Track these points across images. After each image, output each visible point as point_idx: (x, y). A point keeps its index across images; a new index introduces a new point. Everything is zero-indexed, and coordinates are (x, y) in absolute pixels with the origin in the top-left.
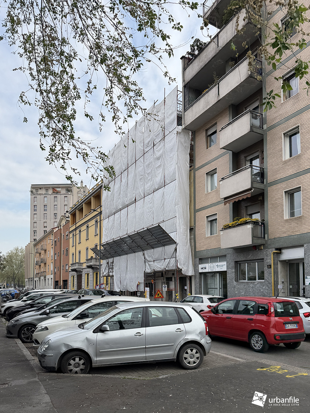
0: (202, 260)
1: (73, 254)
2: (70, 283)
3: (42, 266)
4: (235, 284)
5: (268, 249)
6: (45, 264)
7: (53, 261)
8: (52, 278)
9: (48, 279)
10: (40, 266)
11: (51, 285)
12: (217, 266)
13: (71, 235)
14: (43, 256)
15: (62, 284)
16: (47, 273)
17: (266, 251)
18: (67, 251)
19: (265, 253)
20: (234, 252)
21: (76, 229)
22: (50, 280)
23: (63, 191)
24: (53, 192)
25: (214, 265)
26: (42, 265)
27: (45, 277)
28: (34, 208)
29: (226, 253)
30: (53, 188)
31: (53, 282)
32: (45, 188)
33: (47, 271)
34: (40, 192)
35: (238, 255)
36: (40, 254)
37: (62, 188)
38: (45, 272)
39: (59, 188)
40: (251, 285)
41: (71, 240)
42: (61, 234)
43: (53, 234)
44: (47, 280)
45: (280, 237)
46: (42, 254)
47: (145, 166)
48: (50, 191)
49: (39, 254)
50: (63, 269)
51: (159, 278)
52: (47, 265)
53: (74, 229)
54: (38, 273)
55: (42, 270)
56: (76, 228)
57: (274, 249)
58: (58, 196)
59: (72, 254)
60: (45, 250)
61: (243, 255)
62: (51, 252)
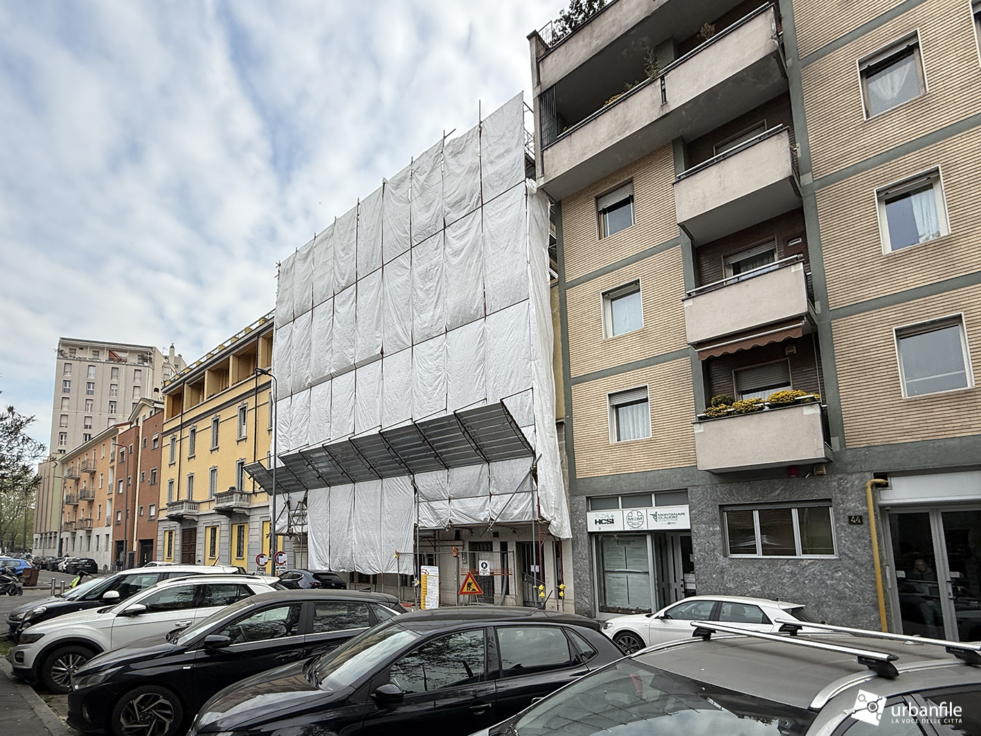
0: (597, 501)
1: (171, 483)
2: (159, 548)
3: (80, 508)
4: (724, 564)
5: (848, 474)
6: (91, 502)
7: (113, 496)
8: (108, 535)
9: (98, 536)
10: (76, 507)
11: (104, 550)
12: (655, 516)
13: (167, 440)
14: (84, 486)
15: (138, 548)
16: (95, 522)
17: (840, 479)
18: (155, 476)
19: (835, 484)
20: (715, 482)
21: (182, 426)
22: (103, 538)
23: (134, 359)
24: (111, 359)
25: (644, 514)
26: (83, 504)
27: (89, 532)
28: (65, 386)
29: (688, 484)
30: (110, 351)
31: (110, 544)
32: (91, 347)
33: (95, 517)
34: (79, 354)
35: (731, 491)
36: (78, 480)
37: (131, 352)
38: (91, 520)
39: (125, 351)
40: (788, 568)
41: (166, 452)
42: (138, 437)
43: (115, 439)
44: (94, 538)
45: (891, 443)
46: (82, 481)
47: (416, 275)
48: (104, 356)
49: (74, 480)
50: (140, 516)
51: (449, 543)
52: (96, 504)
53: (178, 427)
54: (71, 523)
55: (81, 516)
56: (182, 424)
57: (869, 476)
58: (122, 368)
59: (168, 483)
60: (93, 473)
61: (751, 489)
62: (109, 477)
